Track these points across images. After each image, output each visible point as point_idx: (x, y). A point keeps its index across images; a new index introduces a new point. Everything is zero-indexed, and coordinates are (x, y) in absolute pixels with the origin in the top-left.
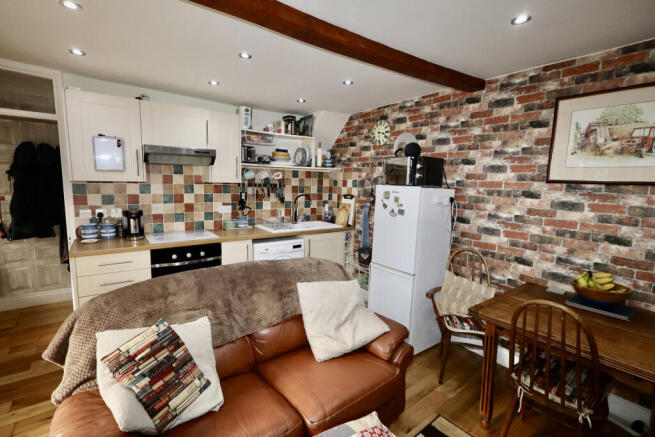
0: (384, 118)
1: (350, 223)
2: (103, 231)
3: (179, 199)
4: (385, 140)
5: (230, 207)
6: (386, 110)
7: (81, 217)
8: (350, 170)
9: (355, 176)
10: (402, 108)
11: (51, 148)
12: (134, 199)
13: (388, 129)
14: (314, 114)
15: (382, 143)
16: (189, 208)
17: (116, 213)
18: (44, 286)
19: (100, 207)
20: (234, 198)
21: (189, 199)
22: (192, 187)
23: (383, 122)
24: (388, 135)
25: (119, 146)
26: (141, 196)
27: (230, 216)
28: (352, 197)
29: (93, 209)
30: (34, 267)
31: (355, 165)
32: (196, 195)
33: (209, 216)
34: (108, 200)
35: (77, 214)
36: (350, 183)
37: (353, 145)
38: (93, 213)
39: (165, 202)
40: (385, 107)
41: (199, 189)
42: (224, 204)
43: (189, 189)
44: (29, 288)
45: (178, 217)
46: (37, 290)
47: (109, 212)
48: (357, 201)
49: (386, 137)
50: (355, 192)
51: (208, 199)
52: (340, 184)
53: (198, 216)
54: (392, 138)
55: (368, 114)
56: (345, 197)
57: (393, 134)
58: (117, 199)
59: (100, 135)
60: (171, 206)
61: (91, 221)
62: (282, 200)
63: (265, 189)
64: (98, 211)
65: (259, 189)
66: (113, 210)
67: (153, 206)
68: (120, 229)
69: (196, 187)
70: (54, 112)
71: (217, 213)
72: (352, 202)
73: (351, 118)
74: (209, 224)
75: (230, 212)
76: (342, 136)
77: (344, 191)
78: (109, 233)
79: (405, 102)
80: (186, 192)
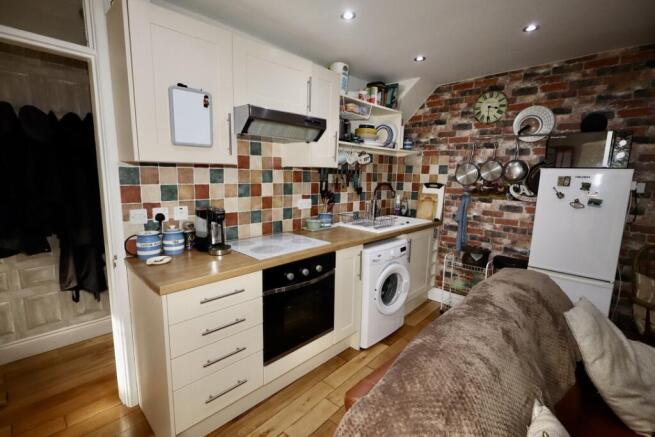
0: (499, 88)
1: (438, 216)
2: (166, 242)
3: (256, 190)
4: (499, 116)
5: (310, 201)
6: (500, 78)
7: (132, 221)
8: (436, 153)
9: (443, 160)
10: (528, 76)
11: (40, 113)
12: (203, 191)
13: (504, 102)
14: (401, 83)
15: (492, 119)
16: (268, 203)
17: (179, 213)
18: (34, 326)
19: (157, 205)
20: (314, 189)
21: (267, 190)
22: (271, 173)
23: (495, 93)
24: (503, 109)
25: (206, 105)
26: (212, 186)
27: (309, 212)
28: (440, 186)
29: (149, 206)
30: (17, 300)
31: (443, 148)
32: (275, 185)
33: (288, 213)
34: (169, 193)
35: (126, 218)
36: (434, 169)
37: (442, 122)
38: (150, 215)
39: (240, 196)
40: (498, 75)
41: (278, 177)
42: (304, 197)
43: (268, 176)
44: (11, 333)
45: (255, 217)
46: (22, 335)
47: (171, 211)
48: (446, 191)
49: (500, 112)
50: (443, 179)
51: (288, 190)
52: (417, 170)
53: (277, 213)
54: (510, 113)
55: (469, 84)
56: (428, 185)
57: (509, 109)
58: (181, 192)
59: (180, 85)
60: (247, 200)
61: (147, 227)
62: (359, 190)
63: (344, 176)
64: (156, 211)
65: (339, 176)
66: (177, 209)
67: (227, 201)
68: (190, 238)
69: (276, 173)
70: (84, 42)
71: (296, 208)
72: (440, 192)
73: (439, 91)
74: (288, 224)
75: (310, 207)
76: (421, 112)
77: (424, 178)
78: (175, 245)
79: (536, 68)
80: (264, 181)
